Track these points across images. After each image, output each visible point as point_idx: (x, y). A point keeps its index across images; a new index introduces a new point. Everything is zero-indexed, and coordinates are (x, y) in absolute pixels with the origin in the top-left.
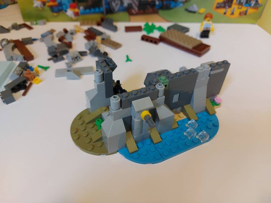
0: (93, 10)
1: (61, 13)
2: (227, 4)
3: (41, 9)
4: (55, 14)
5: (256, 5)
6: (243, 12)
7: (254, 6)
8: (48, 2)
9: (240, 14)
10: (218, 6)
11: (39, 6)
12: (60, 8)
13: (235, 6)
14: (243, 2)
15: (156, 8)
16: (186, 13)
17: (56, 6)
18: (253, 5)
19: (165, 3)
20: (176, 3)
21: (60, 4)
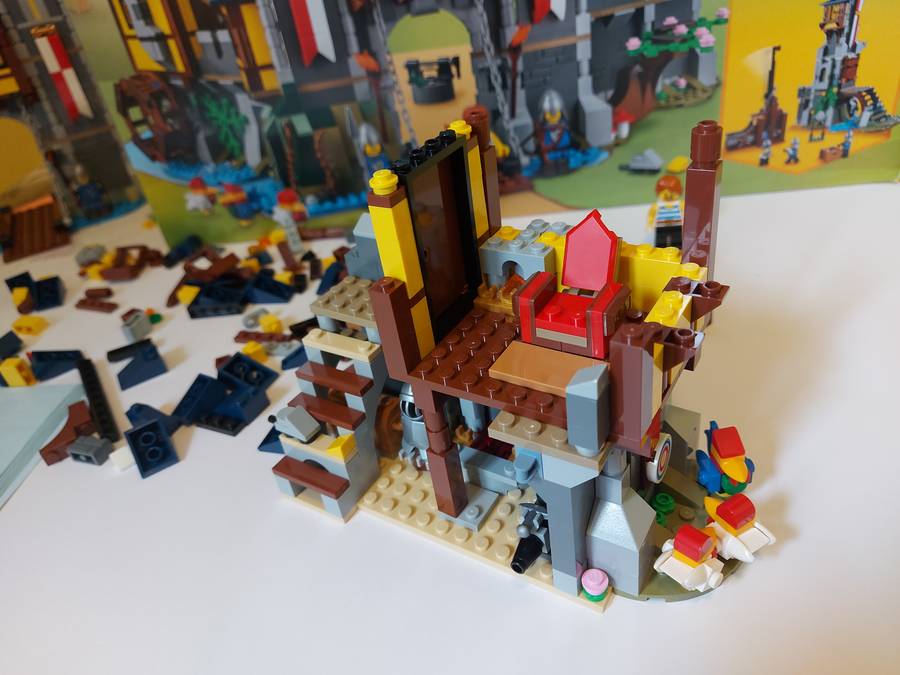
0: (341, 202)
1: (259, 219)
2: (764, 134)
3: (207, 213)
4: (244, 223)
5: (878, 120)
6: (831, 149)
7: (868, 126)
8: (221, 194)
9: (823, 155)
10: (732, 142)
11: (201, 207)
12: (255, 206)
13: (795, 135)
14: (825, 120)
15: (525, 174)
16: (625, 176)
17: (243, 202)
18: (864, 122)
19: (549, 157)
20: (584, 152)
21: (253, 197)
